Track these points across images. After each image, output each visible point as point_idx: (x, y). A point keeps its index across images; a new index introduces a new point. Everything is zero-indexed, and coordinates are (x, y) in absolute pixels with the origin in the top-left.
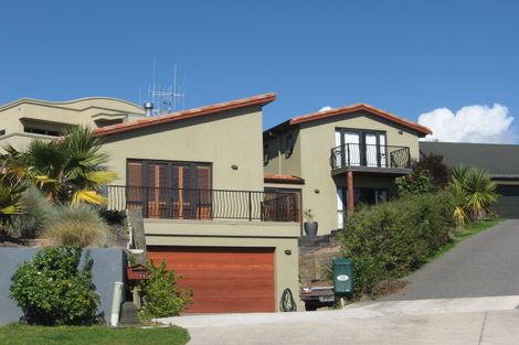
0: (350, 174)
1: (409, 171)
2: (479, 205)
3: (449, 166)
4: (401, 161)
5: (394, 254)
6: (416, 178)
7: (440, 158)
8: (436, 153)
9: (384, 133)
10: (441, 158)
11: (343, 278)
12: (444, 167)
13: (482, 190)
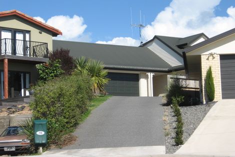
0: (6, 61)
1: (47, 60)
2: (96, 85)
3: (74, 58)
4: (41, 53)
5: (65, 118)
6: (51, 65)
7: (67, 52)
8: (65, 48)
9: (29, 32)
10: (69, 51)
11: (40, 133)
12: (71, 58)
13: (98, 75)
